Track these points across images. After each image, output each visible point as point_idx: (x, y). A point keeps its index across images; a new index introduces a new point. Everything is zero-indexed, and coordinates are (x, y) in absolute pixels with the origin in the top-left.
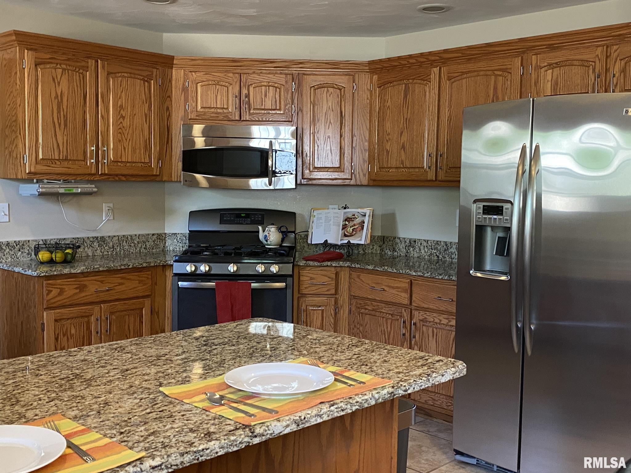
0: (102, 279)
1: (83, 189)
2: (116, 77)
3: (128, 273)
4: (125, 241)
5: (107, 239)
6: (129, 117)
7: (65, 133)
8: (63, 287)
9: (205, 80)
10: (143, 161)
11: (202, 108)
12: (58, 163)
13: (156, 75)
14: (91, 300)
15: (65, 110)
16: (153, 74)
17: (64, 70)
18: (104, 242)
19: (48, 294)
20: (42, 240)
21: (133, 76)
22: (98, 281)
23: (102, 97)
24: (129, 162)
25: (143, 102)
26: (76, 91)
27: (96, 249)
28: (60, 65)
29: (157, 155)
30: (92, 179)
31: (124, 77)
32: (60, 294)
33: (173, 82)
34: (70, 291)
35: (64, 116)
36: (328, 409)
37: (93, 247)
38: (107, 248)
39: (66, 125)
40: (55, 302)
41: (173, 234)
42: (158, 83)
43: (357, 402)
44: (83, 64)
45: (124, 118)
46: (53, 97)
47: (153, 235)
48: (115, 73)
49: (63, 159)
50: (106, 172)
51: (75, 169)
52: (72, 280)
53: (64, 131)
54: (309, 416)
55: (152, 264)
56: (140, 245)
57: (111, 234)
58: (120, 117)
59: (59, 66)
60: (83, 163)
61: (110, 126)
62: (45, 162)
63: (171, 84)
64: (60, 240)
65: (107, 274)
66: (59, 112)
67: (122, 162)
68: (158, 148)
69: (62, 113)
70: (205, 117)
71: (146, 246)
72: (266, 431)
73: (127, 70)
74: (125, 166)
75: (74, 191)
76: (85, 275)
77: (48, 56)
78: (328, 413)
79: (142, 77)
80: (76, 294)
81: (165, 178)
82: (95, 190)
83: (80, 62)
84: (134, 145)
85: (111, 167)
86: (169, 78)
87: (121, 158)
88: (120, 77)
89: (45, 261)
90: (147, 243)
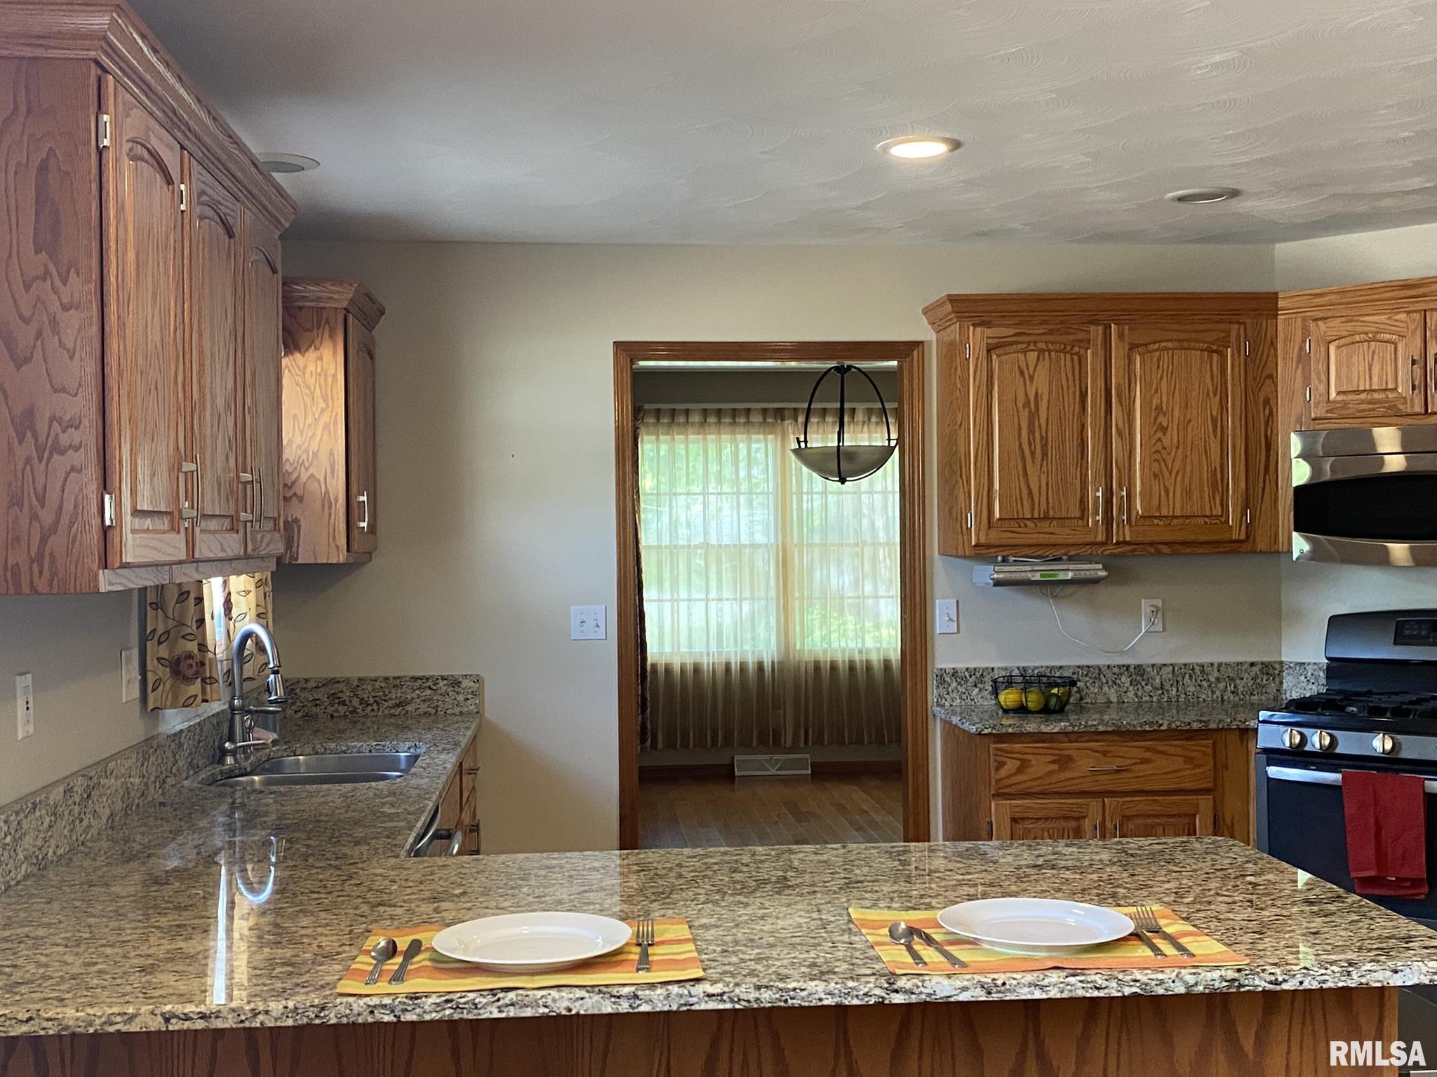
0: (1106, 748)
1: (1077, 573)
2: (1149, 352)
3: (1162, 739)
4: (1187, 676)
5: (1149, 669)
6: (1175, 427)
7: (1045, 469)
8: (1026, 757)
9: (1344, 333)
10: (1208, 513)
11: (1339, 393)
12: (1029, 524)
13: (1238, 337)
14: (1085, 787)
15: (1044, 427)
16: (1229, 336)
17: (1041, 351)
18: (1142, 675)
19: (997, 769)
20: (1018, 668)
21: (1185, 345)
22: (1097, 752)
23: (1119, 396)
24: (1177, 517)
25: (1208, 394)
26: (1065, 387)
27: (1125, 689)
28: (1035, 343)
29: (1240, 499)
30: (1099, 552)
31: (1167, 349)
32: (1020, 770)
33: (1280, 346)
34: (1040, 766)
35: (1042, 438)
36: (1062, 980)
37: (1119, 686)
38: (1149, 688)
39: (1045, 455)
40: (1010, 786)
41: (1297, 664)
42: (1242, 352)
43: (1136, 981)
44: (1081, 336)
45: (1164, 430)
46: (1020, 405)
47: (1252, 664)
48: (1145, 345)
49: (1039, 518)
50: (1128, 539)
51: (1063, 534)
52: (1041, 745)
53: (1042, 465)
54: (1015, 982)
55: (1213, 726)
56: (1221, 686)
57: (1158, 660)
58: (1156, 427)
59: (1032, 347)
60: (1080, 522)
61: (1135, 448)
62: (1006, 524)
63: (1276, 350)
64: (1052, 668)
65: (1116, 738)
66: (1031, 431)
67: (1160, 518)
68: (1243, 485)
69: (1037, 435)
70: (1345, 412)
71: (1235, 687)
72: (918, 987)
73: (1175, 335)
74: (1169, 524)
75: (1061, 576)
76: (1074, 737)
77: (1011, 331)
78: (1062, 985)
79: (1205, 345)
80: (1052, 772)
81: (1261, 546)
82: (1104, 573)
83: (1073, 334)
84: (1187, 481)
85: (1138, 528)
86: (1269, 338)
87: (1159, 509)
88: (1157, 350)
89: (1011, 707)
90: (1238, 681)
